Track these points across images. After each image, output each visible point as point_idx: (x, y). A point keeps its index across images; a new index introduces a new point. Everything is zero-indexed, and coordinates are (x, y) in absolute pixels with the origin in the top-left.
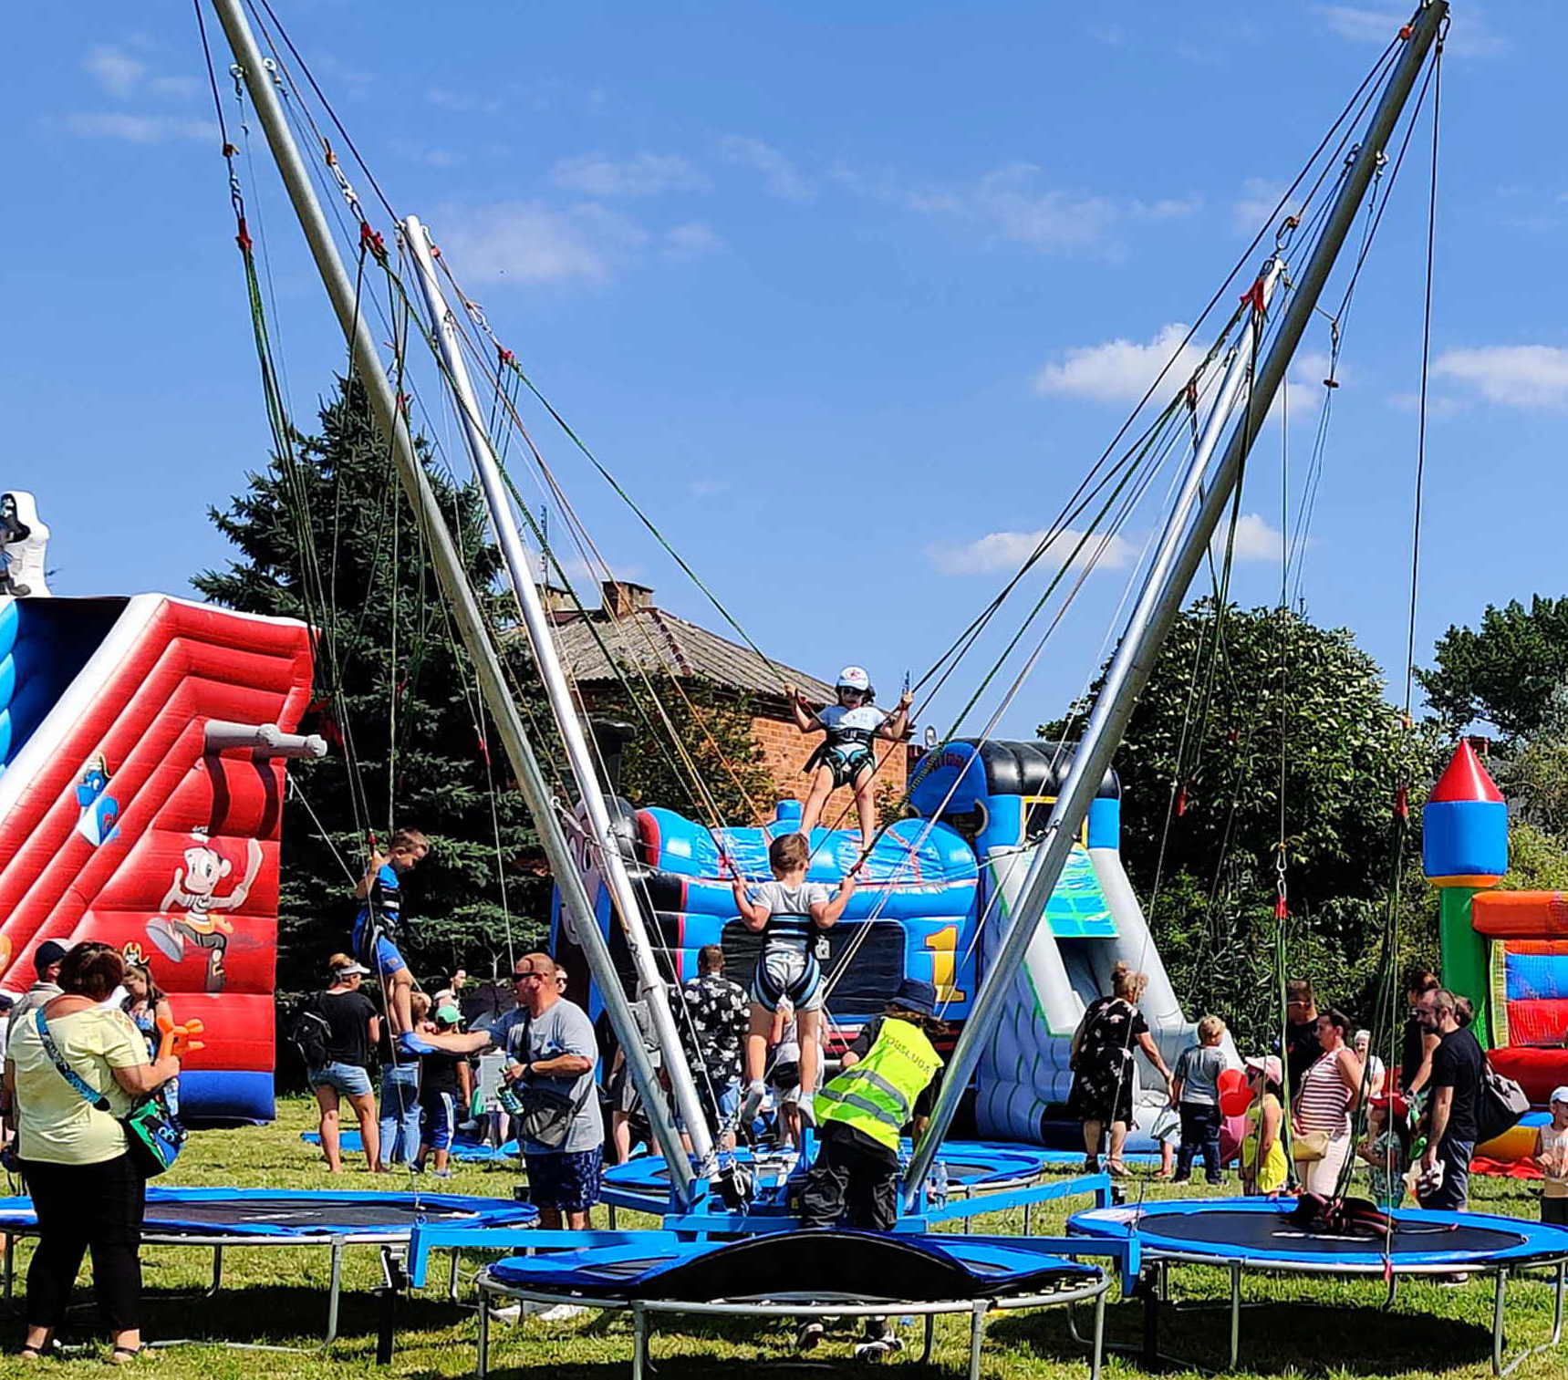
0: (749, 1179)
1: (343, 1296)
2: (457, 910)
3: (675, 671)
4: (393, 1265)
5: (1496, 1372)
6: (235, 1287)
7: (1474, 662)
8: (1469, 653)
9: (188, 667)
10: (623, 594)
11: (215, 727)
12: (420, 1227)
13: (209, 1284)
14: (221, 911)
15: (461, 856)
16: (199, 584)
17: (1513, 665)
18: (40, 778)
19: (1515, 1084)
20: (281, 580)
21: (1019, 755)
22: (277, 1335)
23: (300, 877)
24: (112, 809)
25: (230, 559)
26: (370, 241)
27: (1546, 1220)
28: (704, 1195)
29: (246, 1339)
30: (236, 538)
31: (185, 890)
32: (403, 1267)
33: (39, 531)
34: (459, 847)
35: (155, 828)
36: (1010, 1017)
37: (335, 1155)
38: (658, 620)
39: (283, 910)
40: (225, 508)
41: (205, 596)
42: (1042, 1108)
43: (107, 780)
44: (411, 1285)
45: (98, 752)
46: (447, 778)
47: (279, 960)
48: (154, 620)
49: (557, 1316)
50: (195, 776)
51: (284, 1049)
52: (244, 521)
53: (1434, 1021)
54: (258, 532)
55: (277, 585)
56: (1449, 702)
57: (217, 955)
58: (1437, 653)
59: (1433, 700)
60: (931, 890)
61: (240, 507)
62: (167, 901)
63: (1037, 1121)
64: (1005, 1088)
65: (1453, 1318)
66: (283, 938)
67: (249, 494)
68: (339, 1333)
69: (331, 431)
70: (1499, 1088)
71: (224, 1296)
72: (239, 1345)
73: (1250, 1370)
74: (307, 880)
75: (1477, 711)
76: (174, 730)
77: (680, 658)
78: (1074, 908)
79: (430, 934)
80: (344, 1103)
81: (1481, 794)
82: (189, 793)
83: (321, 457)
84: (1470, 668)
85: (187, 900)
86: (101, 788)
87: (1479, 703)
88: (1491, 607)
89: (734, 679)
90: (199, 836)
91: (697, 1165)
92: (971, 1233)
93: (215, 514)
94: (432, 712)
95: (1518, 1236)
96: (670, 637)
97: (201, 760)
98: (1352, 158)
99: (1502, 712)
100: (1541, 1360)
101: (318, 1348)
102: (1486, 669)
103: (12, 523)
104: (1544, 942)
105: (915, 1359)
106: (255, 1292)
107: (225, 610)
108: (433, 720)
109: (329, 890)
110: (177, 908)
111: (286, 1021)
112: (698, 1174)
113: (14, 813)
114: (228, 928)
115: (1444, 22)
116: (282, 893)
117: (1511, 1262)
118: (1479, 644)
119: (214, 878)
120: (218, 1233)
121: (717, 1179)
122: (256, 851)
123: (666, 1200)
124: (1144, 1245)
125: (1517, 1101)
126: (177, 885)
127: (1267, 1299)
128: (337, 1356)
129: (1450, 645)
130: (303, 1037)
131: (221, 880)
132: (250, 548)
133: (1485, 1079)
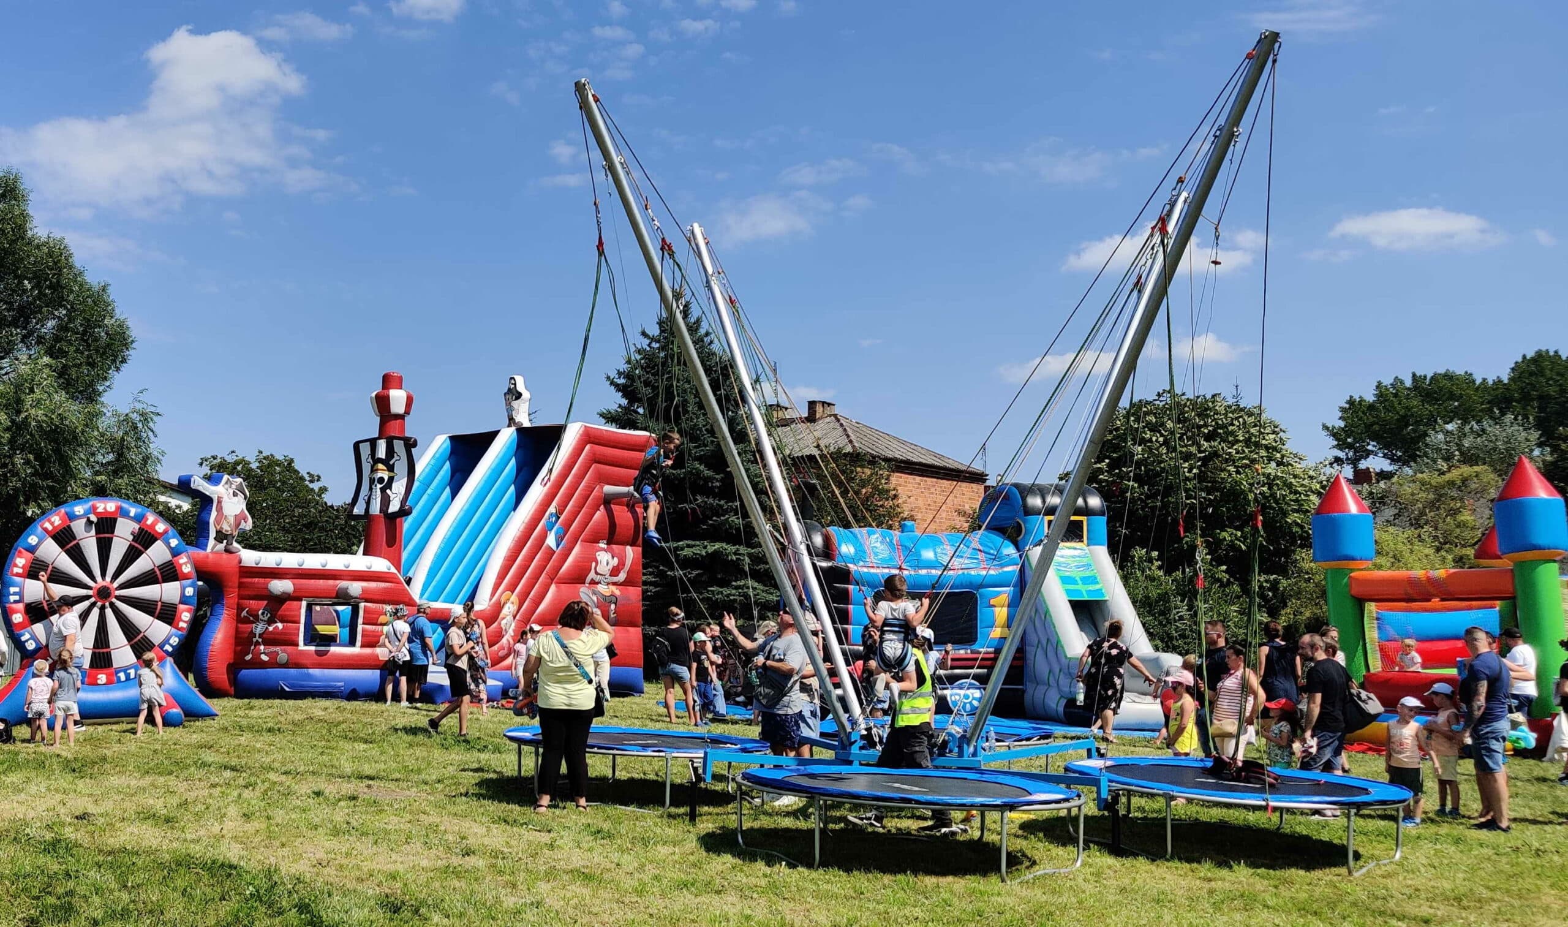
0: (881, 733)
1: (673, 785)
2: (734, 583)
3: (849, 449)
4: (695, 769)
5: (1350, 873)
6: (622, 778)
7: (1368, 418)
8: (1363, 413)
9: (595, 459)
10: (819, 409)
11: (609, 489)
12: (708, 750)
13: (610, 776)
14: (614, 584)
15: (735, 554)
16: (602, 415)
17: (1397, 420)
18: (529, 517)
19: (1372, 695)
20: (641, 410)
21: (1043, 492)
22: (642, 803)
23: (655, 566)
24: (561, 531)
25: (616, 401)
26: (666, 247)
27: (1392, 782)
28: (856, 741)
29: (626, 805)
30: (619, 390)
31: (596, 573)
32: (700, 771)
33: (526, 395)
34: (734, 548)
35: (584, 541)
36: (1043, 648)
37: (673, 712)
38: (838, 420)
39: (645, 583)
40: (613, 374)
41: (604, 421)
42: (1063, 702)
43: (559, 518)
44: (705, 781)
45: (554, 504)
46: (726, 512)
47: (643, 611)
48: (578, 436)
49: (782, 804)
50: (600, 514)
51: (647, 656)
52: (622, 381)
53: (1310, 653)
54: (629, 387)
55: (639, 413)
56: (1350, 446)
57: (613, 606)
58: (1340, 414)
59: (1338, 445)
60: (992, 572)
61: (620, 373)
62: (588, 579)
63: (1061, 709)
64: (1041, 689)
65: (1324, 839)
66: (645, 597)
67: (624, 367)
68: (671, 805)
69: (662, 331)
70: (1360, 698)
71: (618, 782)
72: (623, 807)
73: (1180, 859)
74: (657, 568)
75: (1372, 451)
76: (590, 490)
77: (851, 442)
78: (1080, 582)
79: (720, 596)
80: (677, 686)
81: (1353, 508)
82: (598, 523)
83: (658, 345)
84: (1365, 424)
85: (598, 578)
86: (556, 522)
87: (1374, 446)
88: (1380, 383)
89: (881, 452)
90: (602, 545)
91: (854, 723)
92: (1011, 770)
93: (608, 378)
94: (717, 476)
95: (1366, 790)
96: (845, 430)
97: (602, 506)
98: (1218, 133)
99: (1391, 452)
100: (1384, 868)
101: (661, 810)
102: (1377, 424)
103: (514, 390)
104: (1404, 604)
105: (976, 838)
106: (632, 781)
107: (613, 429)
108: (717, 481)
109: (669, 573)
110: (593, 582)
111: (648, 641)
112: (853, 729)
113: (518, 535)
114: (617, 592)
115: (1277, 45)
116: (644, 574)
117: (1359, 806)
118: (1371, 407)
119: (610, 567)
120: (613, 749)
121: (865, 733)
122: (630, 552)
123: (836, 743)
124: (1110, 781)
125: (1374, 706)
126: (593, 571)
127: (1197, 819)
128: (670, 816)
129: (1350, 408)
130: (657, 651)
131: (614, 568)
132: (625, 396)
133: (1349, 692)
